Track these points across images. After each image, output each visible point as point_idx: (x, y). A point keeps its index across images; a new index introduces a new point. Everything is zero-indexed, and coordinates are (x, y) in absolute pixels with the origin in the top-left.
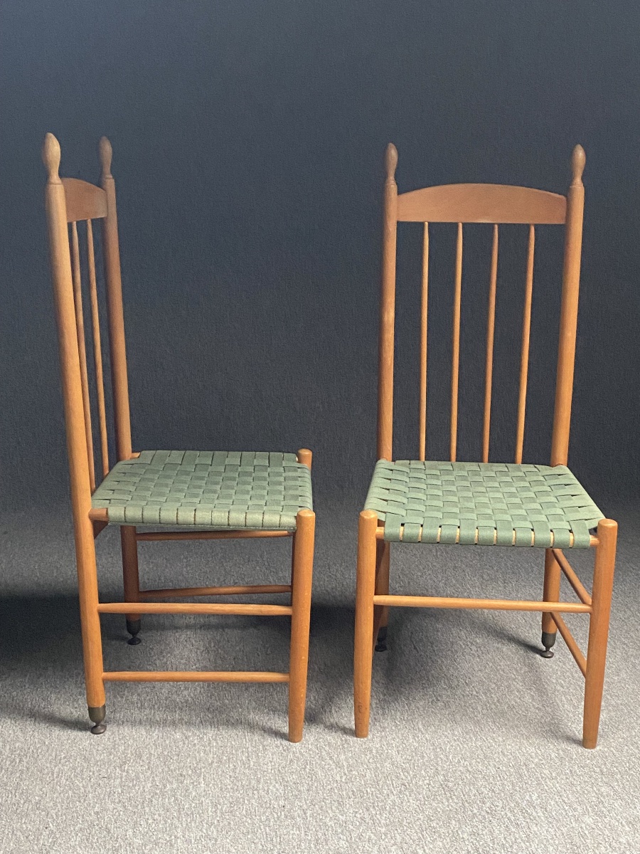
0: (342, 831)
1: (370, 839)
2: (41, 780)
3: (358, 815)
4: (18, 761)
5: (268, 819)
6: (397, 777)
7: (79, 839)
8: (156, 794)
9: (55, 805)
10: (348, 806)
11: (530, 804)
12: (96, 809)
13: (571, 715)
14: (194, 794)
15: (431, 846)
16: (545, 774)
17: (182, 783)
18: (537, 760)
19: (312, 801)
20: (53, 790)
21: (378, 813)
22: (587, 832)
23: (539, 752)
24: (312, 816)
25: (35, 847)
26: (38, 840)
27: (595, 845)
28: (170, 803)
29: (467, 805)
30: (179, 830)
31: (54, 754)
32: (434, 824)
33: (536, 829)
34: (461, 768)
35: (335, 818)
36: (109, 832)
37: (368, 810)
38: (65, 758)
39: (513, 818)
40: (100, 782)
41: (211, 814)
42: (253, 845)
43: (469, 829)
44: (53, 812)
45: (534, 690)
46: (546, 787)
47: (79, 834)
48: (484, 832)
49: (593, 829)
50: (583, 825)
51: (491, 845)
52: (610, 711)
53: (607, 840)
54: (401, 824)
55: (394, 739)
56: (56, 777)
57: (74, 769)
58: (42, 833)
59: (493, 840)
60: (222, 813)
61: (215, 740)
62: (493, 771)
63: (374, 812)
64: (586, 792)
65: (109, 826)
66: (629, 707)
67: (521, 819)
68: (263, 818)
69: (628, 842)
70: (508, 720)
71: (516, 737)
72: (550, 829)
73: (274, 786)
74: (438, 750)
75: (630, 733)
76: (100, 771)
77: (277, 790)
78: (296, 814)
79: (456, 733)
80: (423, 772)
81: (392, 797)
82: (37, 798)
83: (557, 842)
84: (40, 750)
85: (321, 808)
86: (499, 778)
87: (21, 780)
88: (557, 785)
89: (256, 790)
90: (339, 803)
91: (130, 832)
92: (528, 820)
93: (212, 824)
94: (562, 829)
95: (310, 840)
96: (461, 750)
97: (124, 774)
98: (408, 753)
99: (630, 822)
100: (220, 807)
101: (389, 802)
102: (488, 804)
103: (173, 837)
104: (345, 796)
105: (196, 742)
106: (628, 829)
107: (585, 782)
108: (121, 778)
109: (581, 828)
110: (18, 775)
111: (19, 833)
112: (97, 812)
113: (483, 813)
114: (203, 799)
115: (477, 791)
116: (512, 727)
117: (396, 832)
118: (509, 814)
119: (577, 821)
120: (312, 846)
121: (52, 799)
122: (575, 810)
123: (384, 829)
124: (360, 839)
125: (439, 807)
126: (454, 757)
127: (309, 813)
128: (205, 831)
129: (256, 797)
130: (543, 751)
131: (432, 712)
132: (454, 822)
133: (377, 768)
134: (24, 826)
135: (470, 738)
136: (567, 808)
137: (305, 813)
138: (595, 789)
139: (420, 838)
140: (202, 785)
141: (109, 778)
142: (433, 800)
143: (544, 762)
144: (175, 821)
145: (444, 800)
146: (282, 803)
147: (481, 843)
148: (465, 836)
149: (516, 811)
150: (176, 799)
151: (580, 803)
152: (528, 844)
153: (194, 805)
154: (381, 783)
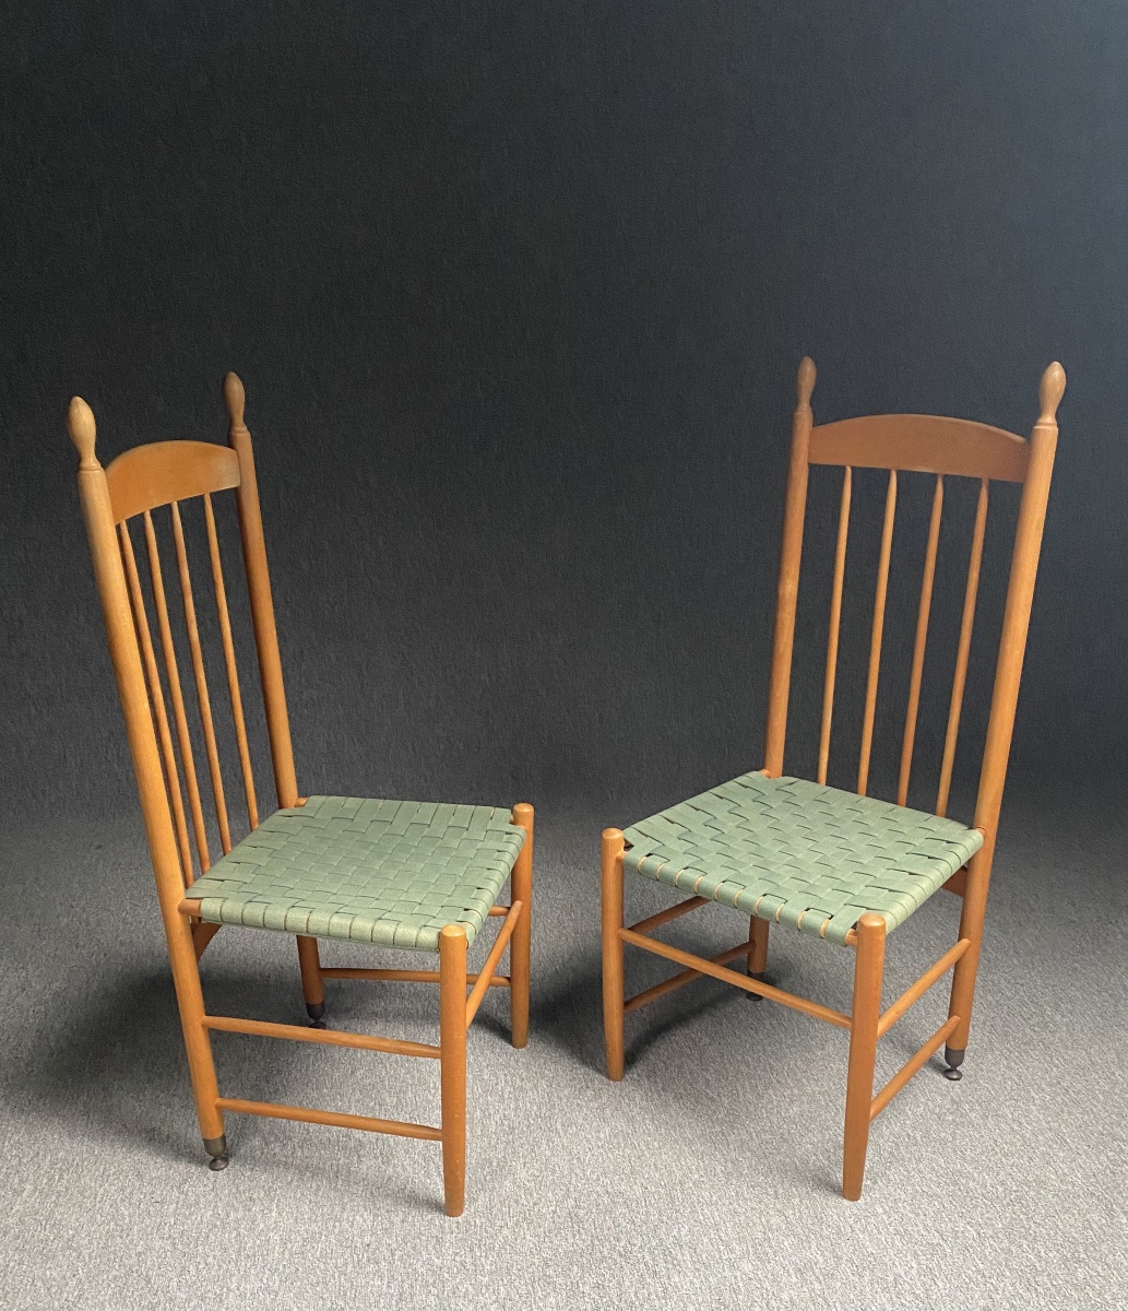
0: (435, 1281)
1: (466, 1293)
2: (80, 1206)
3: (458, 1259)
4: (57, 1178)
5: (346, 1264)
6: (517, 1202)
7: (110, 1292)
8: (216, 1226)
9: (90, 1242)
10: (448, 1244)
11: (678, 1243)
12: (139, 1249)
13: (751, 1109)
14: (262, 1226)
15: (541, 1304)
16: (703, 1198)
17: (249, 1210)
18: (697, 1176)
19: (405, 1236)
20: (92, 1220)
21: (484, 1254)
22: (741, 1285)
23: (701, 1164)
24: (401, 1259)
25: (56, 1304)
26: (61, 1293)
27: (749, 1304)
28: (229, 1240)
29: (596, 1242)
30: (234, 1279)
31: (101, 1170)
32: (550, 1272)
33: (677, 1279)
34: (598, 1189)
35: (429, 1262)
36: (148, 1282)
37: (471, 1250)
38: (114, 1174)
39: (651, 1263)
40: (151, 1208)
41: (276, 1255)
42: (321, 1302)
43: (592, 1280)
44: (86, 1252)
45: (712, 1071)
46: (701, 1217)
47: (113, 1285)
48: (611, 1285)
49: (750, 1279)
50: (738, 1274)
51: (617, 1303)
52: (803, 1103)
53: (765, 1296)
54: (509, 1273)
55: (522, 1146)
56: (100, 1202)
57: (123, 1189)
58: (67, 1284)
59: (620, 1296)
60: (291, 1255)
61: (302, 1148)
62: (639, 1191)
63: (478, 1254)
64: (751, 1224)
65: (150, 1273)
66: (829, 1096)
67: (662, 1264)
68: (340, 1261)
69: (791, 1298)
70: (671, 1116)
71: (676, 1141)
72: (695, 1280)
73: (362, 1216)
74: (575, 1161)
75: (824, 1135)
76: (153, 1192)
77: (365, 1221)
78: (381, 1257)
79: (602, 1136)
80: (550, 1194)
81: (506, 1232)
82: (71, 1232)
83: (700, 1300)
84: (86, 1163)
85: (414, 1248)
86: (644, 1204)
87: (56, 1205)
88: (716, 1213)
89: (339, 1221)
90: (438, 1241)
91: (174, 1284)
92: (670, 1266)
93: (277, 1269)
94: (711, 1279)
95: (392, 1295)
96: (604, 1162)
97: (182, 1197)
98: (537, 1166)
99: (800, 1270)
100: (289, 1246)
101: (501, 1238)
102: (622, 1244)
103: (225, 1290)
104: (447, 1230)
105: (277, 1150)
106: (795, 1280)
107: (752, 1209)
108: (177, 1203)
109: (736, 1277)
110: (54, 1198)
111: (39, 1284)
112: (140, 1253)
113: (615, 1256)
114: (271, 1234)
115: (614, 1223)
116: (673, 1127)
117: (501, 1283)
118: (647, 1258)
119: (732, 1267)
120: (394, 1303)
121: (88, 1235)
122: (732, 1251)
123: (487, 1279)
124: (454, 1293)
125: (561, 1245)
126: (593, 1172)
127: (398, 1253)
128: (265, 1281)
129: (337, 1231)
130: (707, 1162)
131: (578, 1104)
132: (576, 1268)
133: (494, 1188)
134: (48, 1273)
135: (619, 1143)
136: (722, 1248)
137: (393, 1255)
138: (763, 1220)
139: (529, 1293)
140: (274, 1214)
141: (162, 1203)
142: (556, 1236)
143: (705, 1179)
144: (232, 1266)
145: (569, 1237)
146: (366, 1241)
147: (605, 1300)
148: (587, 1289)
149: (656, 1252)
150: (239, 1235)
151: (740, 1241)
152: (663, 1301)
153: (258, 1242)
154: (494, 1211)
